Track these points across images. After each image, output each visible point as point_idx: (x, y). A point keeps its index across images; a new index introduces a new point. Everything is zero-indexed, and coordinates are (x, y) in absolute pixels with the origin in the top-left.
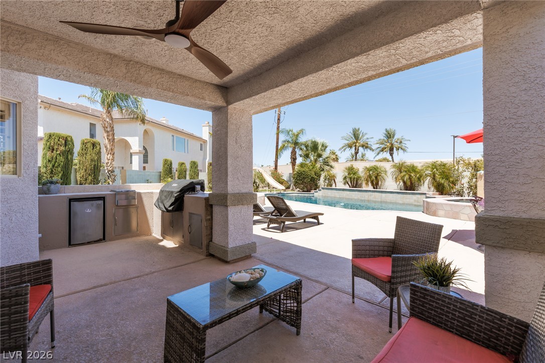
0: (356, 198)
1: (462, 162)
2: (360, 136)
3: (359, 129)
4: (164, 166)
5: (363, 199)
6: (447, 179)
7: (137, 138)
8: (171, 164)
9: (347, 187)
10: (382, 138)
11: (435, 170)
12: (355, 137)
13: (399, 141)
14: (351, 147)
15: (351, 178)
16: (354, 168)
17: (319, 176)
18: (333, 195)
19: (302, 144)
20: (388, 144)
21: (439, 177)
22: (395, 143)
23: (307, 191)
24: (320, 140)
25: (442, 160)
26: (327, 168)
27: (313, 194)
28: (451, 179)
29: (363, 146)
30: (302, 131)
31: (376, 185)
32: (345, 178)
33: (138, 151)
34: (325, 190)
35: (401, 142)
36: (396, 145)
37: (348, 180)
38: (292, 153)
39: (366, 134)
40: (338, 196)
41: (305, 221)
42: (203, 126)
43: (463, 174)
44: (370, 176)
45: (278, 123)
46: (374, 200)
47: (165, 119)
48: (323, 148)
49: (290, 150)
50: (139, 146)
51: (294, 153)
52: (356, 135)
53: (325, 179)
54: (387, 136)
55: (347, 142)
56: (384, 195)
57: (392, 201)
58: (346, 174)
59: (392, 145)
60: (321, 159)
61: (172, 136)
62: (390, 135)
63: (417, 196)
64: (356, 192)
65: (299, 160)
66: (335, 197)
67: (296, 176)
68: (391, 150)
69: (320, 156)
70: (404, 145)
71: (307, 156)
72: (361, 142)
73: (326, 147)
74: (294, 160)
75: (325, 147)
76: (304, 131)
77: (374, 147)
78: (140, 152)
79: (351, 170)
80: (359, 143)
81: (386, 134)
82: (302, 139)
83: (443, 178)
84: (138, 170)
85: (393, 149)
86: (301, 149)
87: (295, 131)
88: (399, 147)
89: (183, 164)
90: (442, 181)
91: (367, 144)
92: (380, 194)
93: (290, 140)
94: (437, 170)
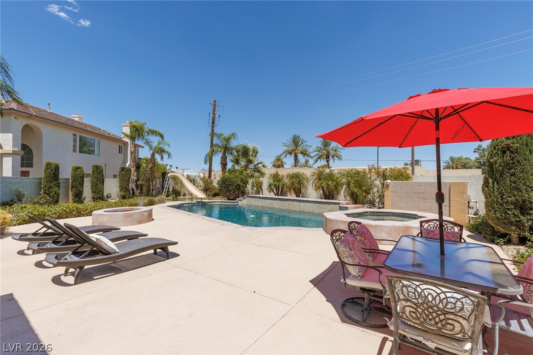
0: (277, 207)
1: (373, 170)
2: (300, 143)
3: (299, 136)
4: (45, 171)
5: (283, 208)
6: (360, 188)
7: (10, 136)
8: (57, 168)
9: (272, 195)
10: (320, 146)
11: (350, 178)
12: (295, 144)
13: (334, 149)
14: (291, 154)
15: (275, 185)
16: (279, 175)
17: (246, 183)
18: (256, 204)
19: (233, 149)
20: (325, 152)
21: (353, 185)
22: (331, 151)
23: (233, 199)
24: (250, 146)
25: (357, 168)
26: (257, 174)
27: (238, 202)
28: (364, 188)
29: (302, 153)
30: (233, 135)
31: (298, 192)
32: (270, 185)
33: (11, 152)
34: (249, 198)
35: (336, 150)
36: (332, 152)
37: (273, 187)
38: (222, 158)
39: (305, 142)
40: (261, 205)
41: (155, 253)
42: (124, 126)
43: (375, 183)
44: (293, 184)
45: (213, 127)
46: (293, 209)
47: (77, 116)
48: (254, 154)
49: (220, 155)
50: (13, 145)
51: (224, 159)
52: (296, 141)
53: (253, 186)
54: (324, 144)
55: (287, 148)
56: (302, 204)
57: (310, 211)
58: (272, 181)
59: (328, 152)
60: (252, 165)
61: (74, 135)
62: (327, 144)
63: (332, 205)
64: (278, 201)
65: (230, 165)
66: (258, 206)
67: (220, 183)
68: (328, 157)
69: (250, 162)
70: (339, 153)
71: (237, 162)
72: (300, 149)
73: (257, 153)
74: (224, 165)
75: (255, 152)
76: (236, 136)
77: (312, 155)
78: (14, 153)
79: (276, 177)
80: (299, 150)
81: (322, 142)
82: (234, 144)
83: (356, 187)
84: (11, 176)
85: (329, 156)
86: (231, 154)
87: (226, 135)
88: (334, 155)
89: (79, 168)
90: (356, 190)
91: (306, 151)
92: (299, 203)
93: (220, 144)
94: (352, 178)
